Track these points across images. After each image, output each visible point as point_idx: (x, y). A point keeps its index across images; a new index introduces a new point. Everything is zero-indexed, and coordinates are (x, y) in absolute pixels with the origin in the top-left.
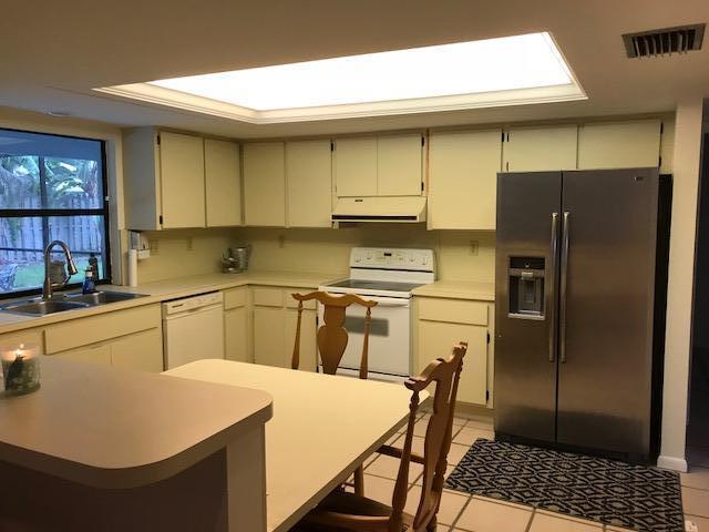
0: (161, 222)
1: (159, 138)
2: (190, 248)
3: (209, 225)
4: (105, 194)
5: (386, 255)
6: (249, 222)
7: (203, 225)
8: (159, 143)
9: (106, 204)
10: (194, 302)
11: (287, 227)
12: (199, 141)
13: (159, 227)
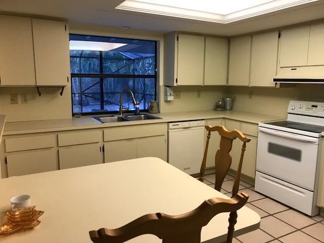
0: (177, 82)
1: (178, 37)
2: (199, 96)
3: (206, 84)
4: (156, 68)
5: (313, 106)
6: (231, 83)
7: (202, 84)
8: (178, 40)
9: (156, 72)
10: (186, 124)
11: (250, 86)
12: (203, 38)
13: (175, 84)
